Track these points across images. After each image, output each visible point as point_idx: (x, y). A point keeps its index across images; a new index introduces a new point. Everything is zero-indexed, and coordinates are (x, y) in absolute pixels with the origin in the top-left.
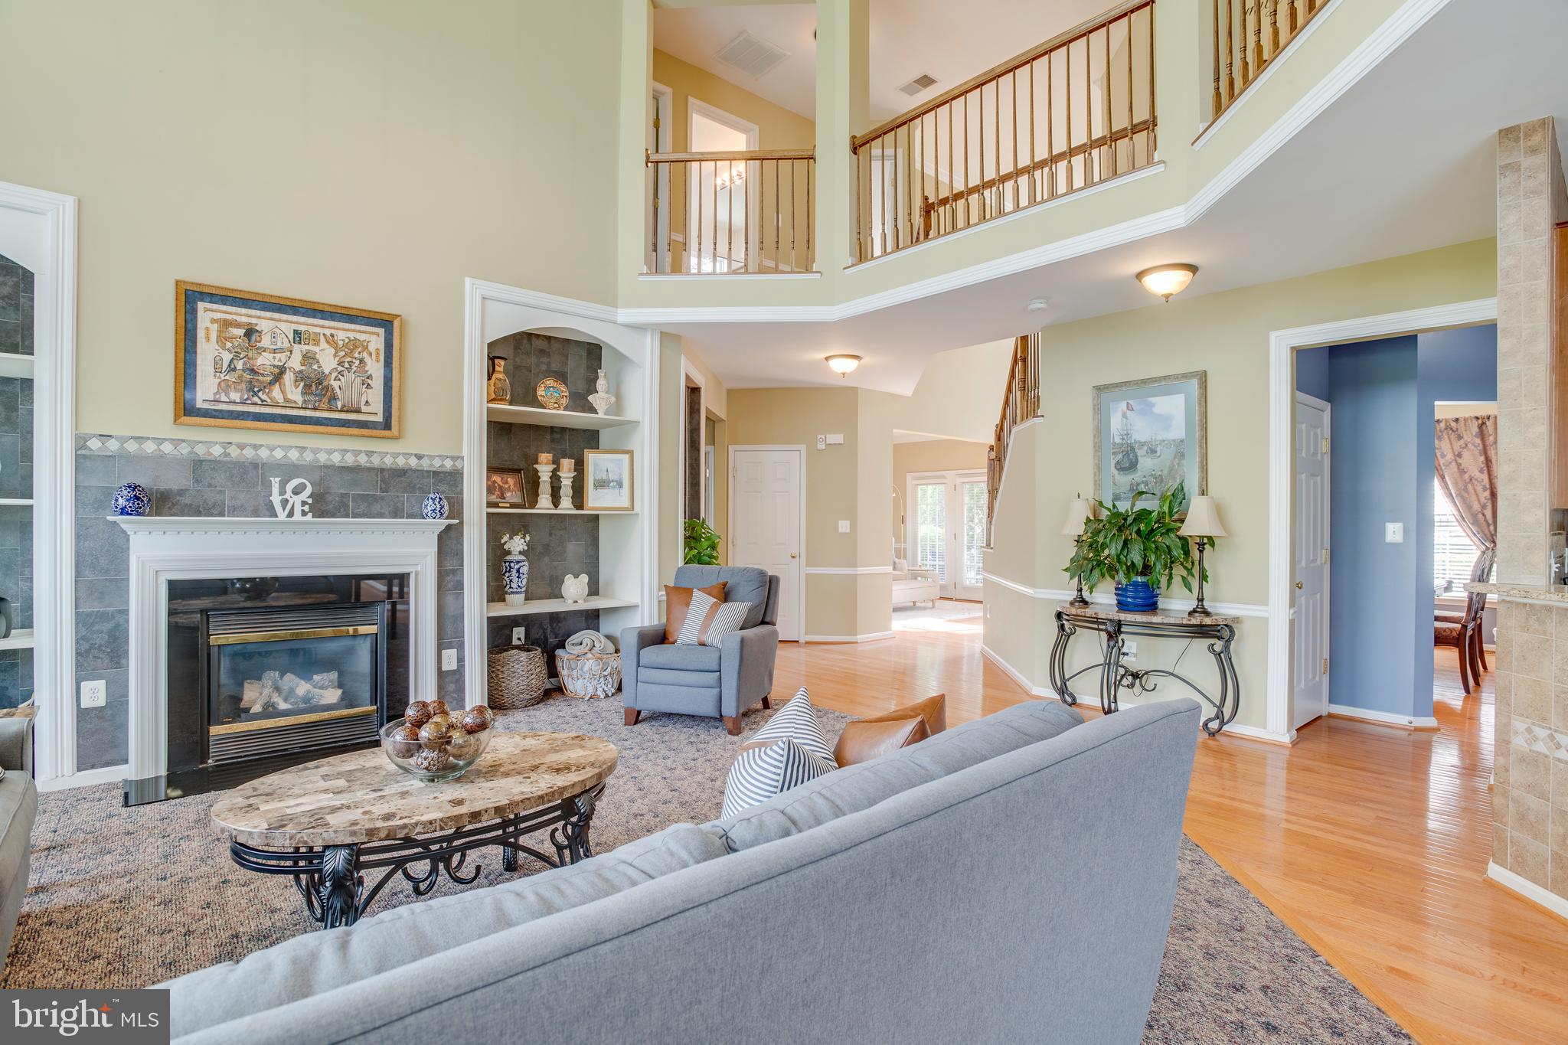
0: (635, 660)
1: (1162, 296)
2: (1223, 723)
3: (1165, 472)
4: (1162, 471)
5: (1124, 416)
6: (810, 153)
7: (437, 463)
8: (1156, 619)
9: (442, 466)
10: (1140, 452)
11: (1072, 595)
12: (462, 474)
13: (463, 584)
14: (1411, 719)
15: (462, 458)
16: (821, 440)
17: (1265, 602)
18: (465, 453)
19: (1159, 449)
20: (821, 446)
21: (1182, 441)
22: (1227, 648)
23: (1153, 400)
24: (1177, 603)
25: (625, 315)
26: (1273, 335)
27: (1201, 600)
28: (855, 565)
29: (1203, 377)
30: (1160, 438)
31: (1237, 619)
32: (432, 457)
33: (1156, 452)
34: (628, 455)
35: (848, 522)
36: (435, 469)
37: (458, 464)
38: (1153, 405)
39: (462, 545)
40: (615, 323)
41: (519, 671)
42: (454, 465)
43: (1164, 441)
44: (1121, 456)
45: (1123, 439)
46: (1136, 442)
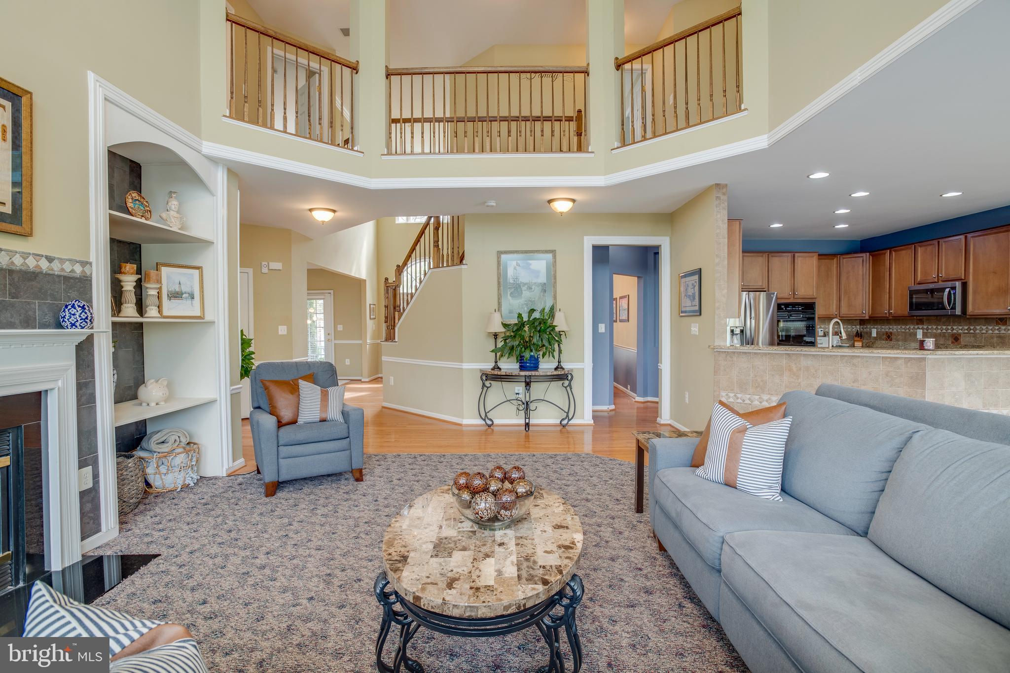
0: (276, 442)
1: (560, 212)
2: (569, 420)
3: (536, 299)
4: (535, 298)
5: (515, 268)
6: (355, 65)
7: (67, 267)
8: (537, 373)
9: (73, 271)
10: (524, 288)
11: (491, 365)
12: (91, 281)
13: (95, 397)
14: (608, 407)
15: (91, 264)
16: (265, 266)
17: (582, 360)
18: (92, 259)
19: (533, 287)
20: (265, 270)
21: (545, 284)
22: (570, 385)
23: (530, 262)
24: (547, 365)
25: (209, 148)
26: (586, 238)
27: (559, 362)
28: (292, 359)
29: (553, 252)
30: (534, 282)
31: (572, 370)
32: (62, 261)
33: (532, 289)
34: (198, 270)
35: (286, 327)
36: (65, 274)
37: (87, 269)
38: (530, 264)
39: (93, 356)
40: (199, 152)
41: (129, 477)
42: (83, 271)
43: (536, 283)
44: (513, 290)
45: (514, 281)
46: (521, 283)
